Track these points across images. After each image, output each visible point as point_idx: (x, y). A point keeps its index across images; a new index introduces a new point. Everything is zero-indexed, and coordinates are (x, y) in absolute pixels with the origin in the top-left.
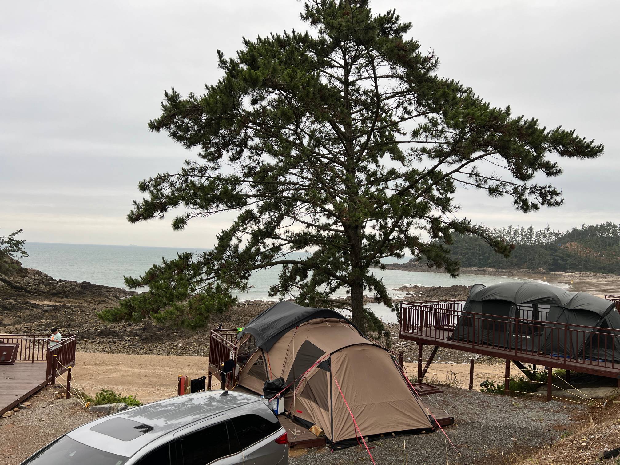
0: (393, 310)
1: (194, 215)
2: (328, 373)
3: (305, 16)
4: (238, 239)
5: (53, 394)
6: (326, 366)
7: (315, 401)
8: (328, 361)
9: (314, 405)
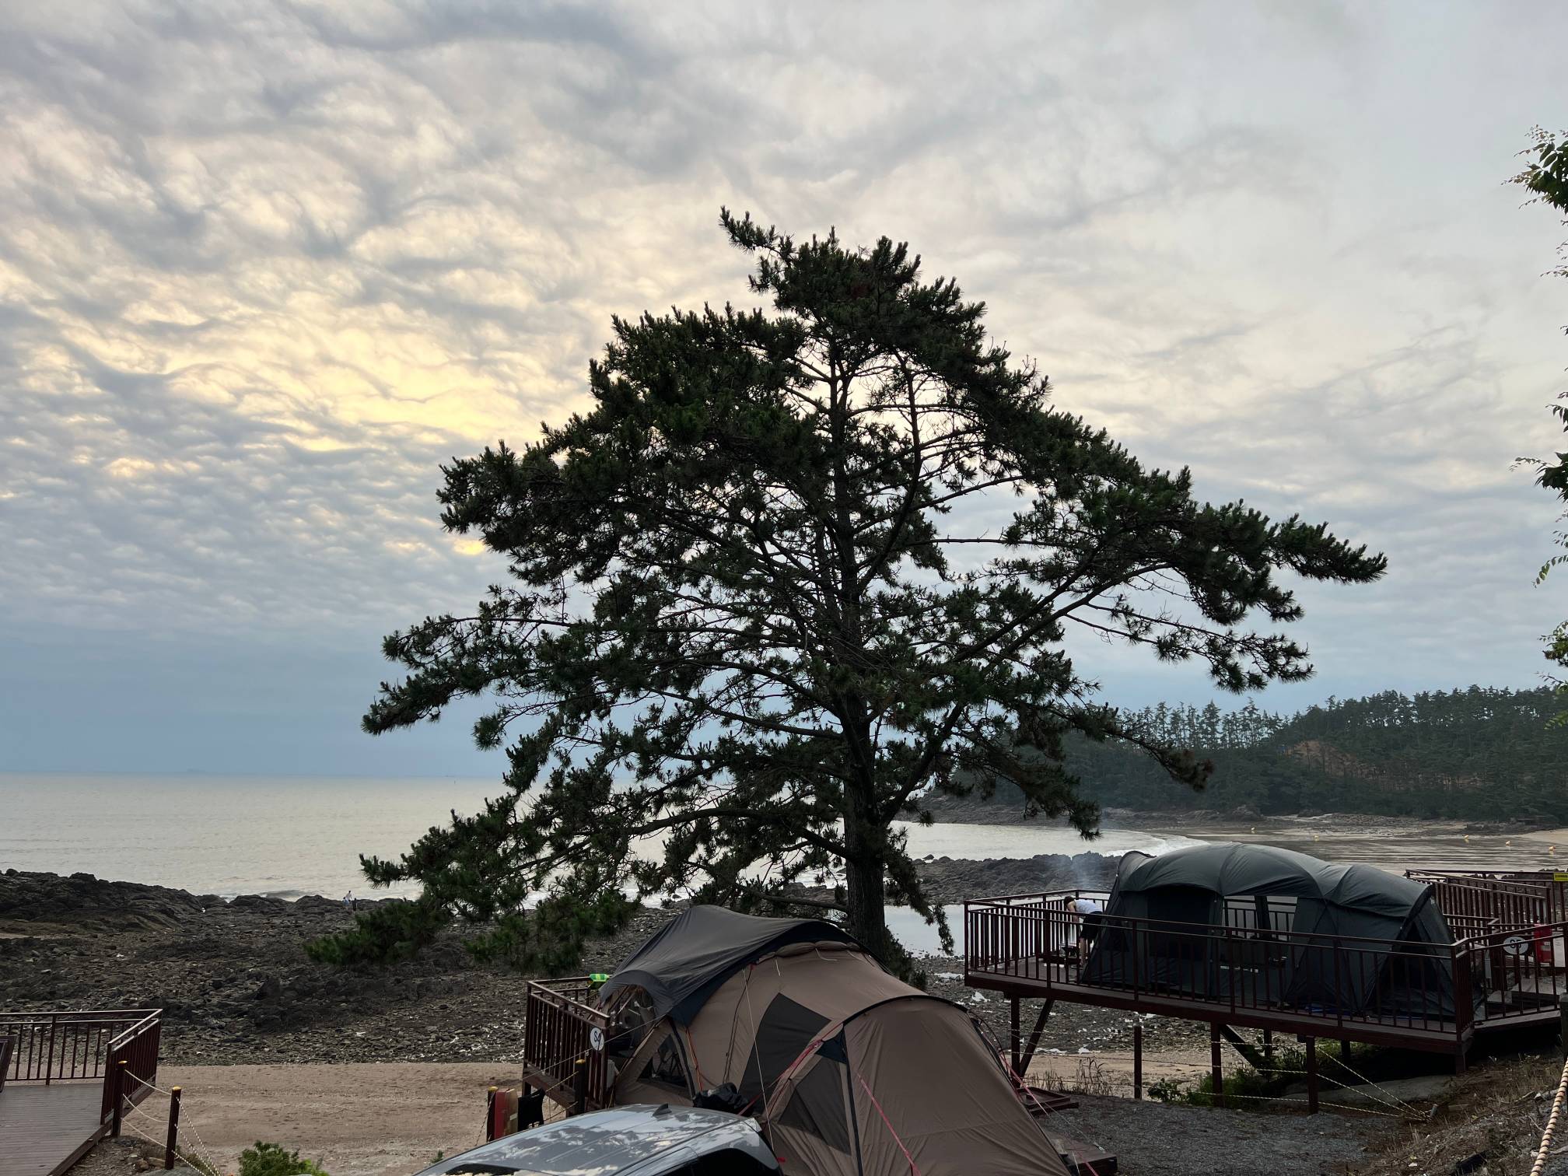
0: (930, 921)
1: (518, 712)
2: (842, 1067)
3: (758, 281)
4: (561, 757)
5: (125, 1161)
6: (835, 1050)
7: (816, 1132)
8: (840, 1039)
9: (813, 1140)
